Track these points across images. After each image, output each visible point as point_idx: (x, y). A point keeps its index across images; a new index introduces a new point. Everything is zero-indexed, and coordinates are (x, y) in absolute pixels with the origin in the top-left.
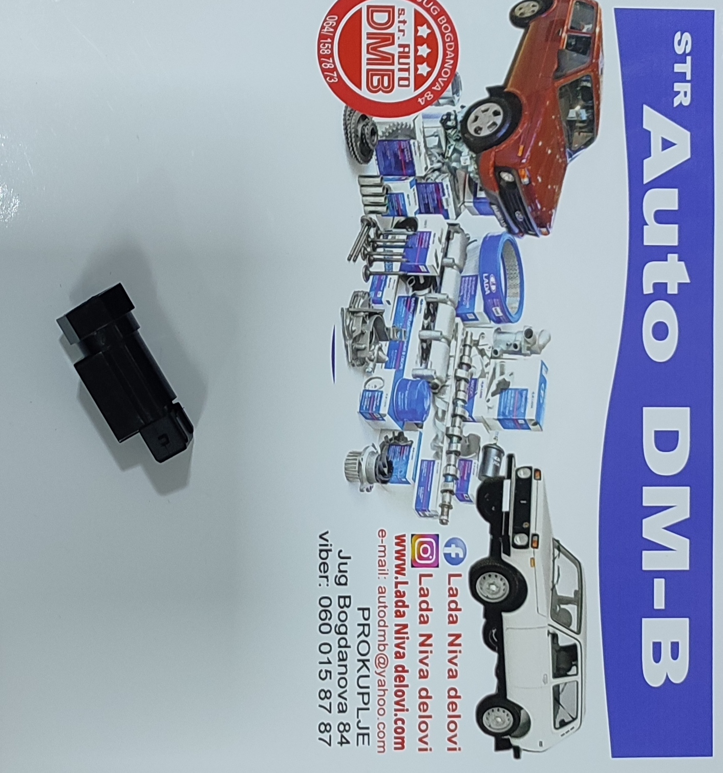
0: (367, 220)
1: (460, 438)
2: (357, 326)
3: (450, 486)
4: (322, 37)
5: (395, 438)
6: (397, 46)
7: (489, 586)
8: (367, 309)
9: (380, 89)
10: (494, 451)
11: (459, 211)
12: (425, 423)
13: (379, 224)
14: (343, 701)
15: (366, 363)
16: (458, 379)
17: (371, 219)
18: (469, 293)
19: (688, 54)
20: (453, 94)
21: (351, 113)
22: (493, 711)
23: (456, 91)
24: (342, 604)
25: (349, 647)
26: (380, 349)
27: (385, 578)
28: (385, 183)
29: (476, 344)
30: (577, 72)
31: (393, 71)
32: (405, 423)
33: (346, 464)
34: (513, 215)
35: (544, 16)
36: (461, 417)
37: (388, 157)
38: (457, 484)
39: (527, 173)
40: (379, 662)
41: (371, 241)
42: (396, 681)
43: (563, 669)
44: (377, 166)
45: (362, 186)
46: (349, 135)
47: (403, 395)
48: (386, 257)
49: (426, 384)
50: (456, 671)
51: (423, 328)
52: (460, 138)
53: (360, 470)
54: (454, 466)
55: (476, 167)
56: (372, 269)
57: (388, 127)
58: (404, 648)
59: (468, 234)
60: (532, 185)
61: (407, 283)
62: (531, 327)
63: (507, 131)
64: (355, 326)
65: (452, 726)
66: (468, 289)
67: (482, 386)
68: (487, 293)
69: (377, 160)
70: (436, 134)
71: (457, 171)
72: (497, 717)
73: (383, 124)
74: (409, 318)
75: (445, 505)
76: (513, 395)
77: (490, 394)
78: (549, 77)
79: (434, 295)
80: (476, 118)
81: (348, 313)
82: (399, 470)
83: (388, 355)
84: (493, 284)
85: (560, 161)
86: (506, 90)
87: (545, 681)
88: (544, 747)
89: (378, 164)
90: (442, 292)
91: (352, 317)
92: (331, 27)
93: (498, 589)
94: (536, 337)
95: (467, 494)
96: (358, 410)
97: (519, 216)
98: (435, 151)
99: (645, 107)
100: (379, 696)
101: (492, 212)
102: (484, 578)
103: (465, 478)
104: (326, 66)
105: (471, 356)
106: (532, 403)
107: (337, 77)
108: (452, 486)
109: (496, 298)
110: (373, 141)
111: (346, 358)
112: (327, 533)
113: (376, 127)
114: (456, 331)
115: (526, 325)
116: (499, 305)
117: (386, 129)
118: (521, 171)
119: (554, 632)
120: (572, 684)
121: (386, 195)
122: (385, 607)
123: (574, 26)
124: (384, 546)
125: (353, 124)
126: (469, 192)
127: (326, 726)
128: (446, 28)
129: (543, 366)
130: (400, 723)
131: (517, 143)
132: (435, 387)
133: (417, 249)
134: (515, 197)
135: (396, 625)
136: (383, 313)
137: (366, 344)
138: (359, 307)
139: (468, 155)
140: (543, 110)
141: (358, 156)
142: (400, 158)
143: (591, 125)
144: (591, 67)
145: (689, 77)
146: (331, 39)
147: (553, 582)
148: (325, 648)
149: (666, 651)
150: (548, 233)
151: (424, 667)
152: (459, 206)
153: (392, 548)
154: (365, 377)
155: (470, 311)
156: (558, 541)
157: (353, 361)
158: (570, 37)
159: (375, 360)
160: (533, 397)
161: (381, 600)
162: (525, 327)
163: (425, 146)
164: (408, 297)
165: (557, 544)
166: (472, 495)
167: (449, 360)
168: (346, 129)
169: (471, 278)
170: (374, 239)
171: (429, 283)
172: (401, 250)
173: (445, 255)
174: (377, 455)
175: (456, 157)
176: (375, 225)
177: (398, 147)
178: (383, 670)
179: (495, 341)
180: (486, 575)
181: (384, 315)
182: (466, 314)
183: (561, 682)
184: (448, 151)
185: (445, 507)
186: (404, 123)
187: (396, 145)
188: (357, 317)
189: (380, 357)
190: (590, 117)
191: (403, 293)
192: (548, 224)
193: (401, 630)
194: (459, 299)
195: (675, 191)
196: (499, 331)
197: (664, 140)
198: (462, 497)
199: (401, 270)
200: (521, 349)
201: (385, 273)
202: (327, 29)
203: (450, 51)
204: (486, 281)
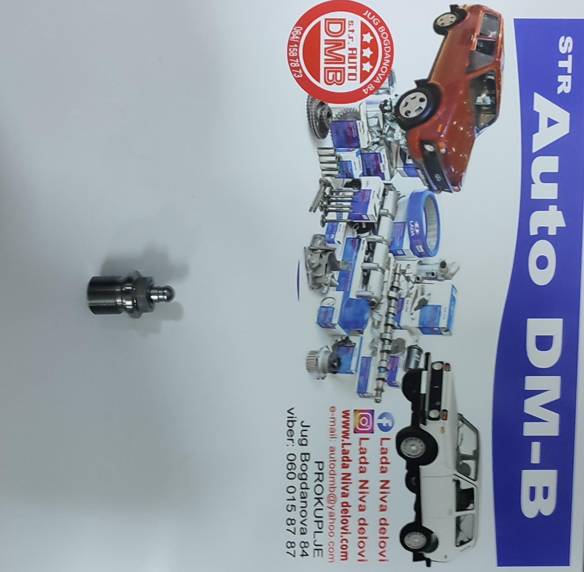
0: (324, 181)
1: (390, 341)
2: (315, 260)
3: (382, 375)
4: (291, 43)
5: (343, 341)
6: (347, 49)
7: (411, 447)
8: (323, 247)
9: (334, 82)
10: (415, 351)
11: (392, 174)
12: (365, 331)
13: (332, 185)
14: (304, 527)
15: (322, 287)
16: (390, 298)
17: (327, 180)
18: (399, 235)
19: (570, 54)
20: (389, 85)
21: (312, 100)
22: (412, 534)
23: (391, 83)
24: (303, 459)
25: (308, 489)
26: (333, 277)
27: (334, 441)
28: (338, 153)
29: (404, 272)
30: (484, 68)
31: (344, 68)
32: (351, 331)
33: (307, 360)
34: (433, 177)
35: (459, 25)
36: (392, 326)
37: (339, 133)
38: (387, 374)
39: (445, 145)
40: (330, 500)
41: (327, 197)
42: (342, 513)
43: (464, 505)
44: (332, 141)
46: (311, 117)
47: (349, 309)
48: (338, 208)
49: (366, 302)
50: (386, 507)
51: (365, 262)
52: (394, 119)
53: (317, 364)
54: (386, 361)
55: (406, 141)
56: (327, 218)
58: (347, 490)
59: (399, 191)
60: (448, 154)
61: (353, 227)
62: (445, 260)
63: (430, 113)
65: (382, 545)
66: (398, 232)
67: (407, 304)
69: (332, 136)
70: (376, 116)
71: (391, 144)
72: (416, 538)
73: (336, 109)
74: (353, 254)
76: (430, 310)
77: (413, 309)
78: (463, 72)
79: (373, 237)
80: (407, 104)
81: (309, 251)
82: (345, 364)
83: (338, 281)
84: (417, 229)
85: (470, 136)
86: (429, 82)
87: (450, 513)
88: (448, 559)
89: (332, 139)
90: (379, 234)
91: (312, 253)
92: (297, 35)
93: (417, 449)
94: (448, 267)
95: (395, 381)
96: (316, 321)
97: (438, 177)
99: (536, 95)
100: (330, 523)
101: (417, 175)
102: (407, 441)
103: (394, 370)
104: (293, 65)
105: (401, 280)
106: (445, 315)
107: (302, 74)
108: (384, 375)
109: (419, 239)
110: (329, 121)
111: (307, 284)
112: (293, 409)
113: (331, 111)
114: (389, 263)
116: (421, 244)
117: (339, 112)
118: (440, 144)
119: (458, 479)
120: (470, 516)
121: (338, 163)
122: (334, 461)
123: (482, 33)
124: (334, 418)
125: (314, 109)
126: (401, 161)
127: (291, 544)
128: (385, 36)
129: (454, 289)
130: (344, 543)
131: (437, 122)
132: (373, 304)
133: (360, 202)
135: (343, 474)
136: (335, 250)
137: (322, 273)
138: (318, 246)
139: (400, 132)
140: (457, 98)
141: (317, 133)
142: (349, 134)
143: (494, 109)
144: (495, 64)
145: (570, 71)
146: (297, 45)
148: (291, 490)
149: (539, 493)
150: (459, 190)
151: (362, 504)
152: (392, 170)
153: (340, 420)
154: (321, 297)
155: (400, 249)
156: (461, 415)
157: (313, 286)
158: (479, 41)
159: (329, 285)
160: (445, 311)
161: (332, 456)
162: (441, 260)
163: (368, 125)
164: (354, 238)
165: (461, 417)
166: (399, 382)
167: (383, 285)
168: (308, 113)
169: (400, 224)
170: (328, 195)
171: (369, 228)
172: (349, 204)
173: (382, 207)
174: (329, 354)
175: (391, 134)
176: (329, 185)
177: (347, 127)
178: (332, 505)
179: (419, 271)
180: (408, 439)
181: (336, 252)
182: (396, 250)
183: (462, 515)
184: (385, 129)
185: (380, 390)
186: (352, 108)
187: (345, 125)
188: (316, 253)
189: (333, 282)
190: (494, 102)
191: (350, 235)
192: (459, 183)
193: (346, 477)
194: (391, 240)
195: (556, 158)
196: (421, 263)
197: (549, 119)
198: (391, 382)
199: (349, 218)
200: (437, 276)
201: (337, 221)
202: (295, 37)
203: (388, 53)
204: (412, 226)
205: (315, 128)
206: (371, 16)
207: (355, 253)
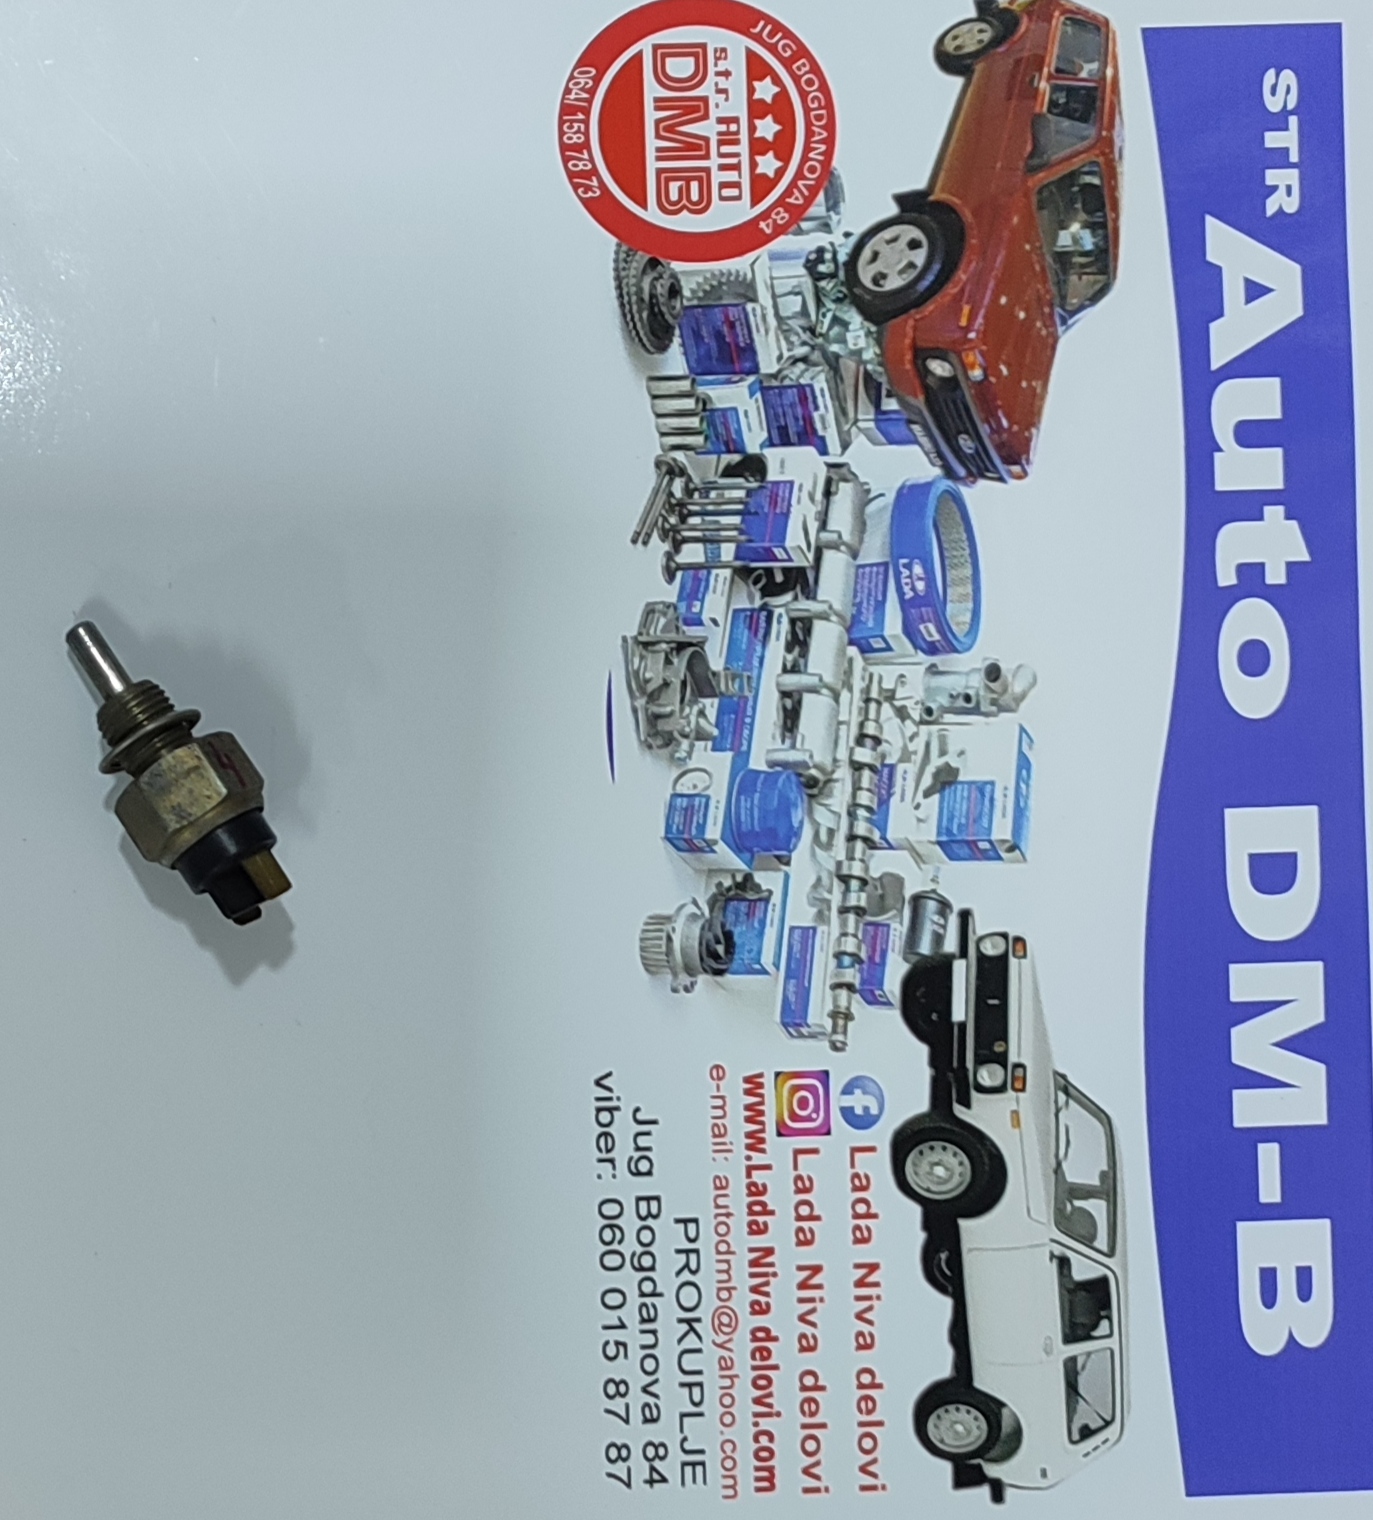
0: (668, 464)
1: (864, 882)
2: (654, 670)
3: (847, 976)
4: (567, 110)
5: (738, 886)
6: (714, 120)
7: (932, 1168)
8: (673, 636)
9: (684, 207)
10: (932, 905)
11: (847, 438)
12: (794, 855)
13: (690, 471)
14: (651, 1400)
15: (674, 743)
16: (856, 766)
17: (675, 460)
18: (872, 598)
19: (1292, 113)
20: (828, 210)
21: (628, 256)
22: (947, 1411)
23: (833, 205)
24: (643, 1212)
25: (660, 1295)
26: (702, 713)
27: (726, 1159)
28: (701, 390)
29: (890, 696)
30: (1070, 158)
31: (707, 170)
32: (756, 856)
33: (642, 940)
34: (954, 442)
35: (1001, 49)
36: (866, 840)
37: (702, 338)
38: (861, 971)
39: (980, 359)
40: (721, 1324)
41: (677, 505)
42: (753, 1357)
43: (1083, 1325)
44: (683, 358)
45: (655, 397)
46: (626, 298)
47: (749, 800)
48: (707, 533)
49: (794, 778)
50: (872, 1336)
51: (785, 670)
52: (845, 296)
53: (669, 952)
54: (855, 936)
55: (878, 351)
56: (680, 559)
57: (701, 280)
58: (767, 1294)
59: (866, 483)
60: (990, 382)
61: (750, 582)
62: (997, 660)
63: (937, 277)
64: (651, 670)
65: (868, 1443)
66: (870, 590)
67: (904, 779)
68: (907, 597)
69: (683, 345)
70: (797, 290)
71: (841, 361)
72: (956, 1422)
73: (692, 275)
74: (755, 650)
75: (840, 1013)
76: (965, 794)
77: (920, 793)
78: (1018, 169)
79: (804, 604)
80: (875, 256)
81: (636, 648)
82: (747, 948)
83: (717, 726)
84: (920, 579)
85: (1044, 332)
86: (932, 198)
87: (1048, 1352)
88: (1051, 1479)
89: (685, 354)
90: (821, 596)
91: (644, 653)
92: (582, 89)
93: (949, 1173)
94: (1006, 677)
95: (882, 990)
96: (662, 834)
97: (966, 444)
98: (795, 324)
99: (1210, 220)
100: (722, 1388)
101: (912, 438)
102: (921, 1153)
103: (877, 959)
104: (575, 166)
105: (883, 717)
106: (1004, 808)
107: (599, 188)
108: (851, 975)
109: (925, 605)
110: (674, 308)
111: (634, 734)
112: (609, 1075)
113: (678, 281)
114: (849, 672)
115: (988, 655)
116: (932, 619)
117: (698, 284)
118: (967, 356)
119: (1064, 1254)
120: (1101, 1354)
121: (703, 414)
122: (728, 1215)
123: (1062, 66)
124: (722, 1098)
125: (634, 276)
126: (867, 401)
127: (619, 1449)
128: (810, 83)
129: (1024, 735)
130: (764, 1441)
131: (957, 299)
132: (812, 783)
133: (766, 515)
134: (958, 410)
135: (752, 1250)
136: (703, 643)
137: (673, 704)
138: (658, 633)
139: (862, 328)
140: (1006, 234)
141: (645, 340)
142: (728, 340)
143: (1103, 261)
144: (1099, 144)
145: (1294, 157)
146: (583, 113)
147: (1057, 1155)
148: (614, 1299)
149: (1287, 1284)
150: (1024, 475)
151: (808, 1330)
152: (846, 428)
153: (738, 1101)
154: (674, 768)
155: (878, 633)
156: (1064, 1077)
157: (650, 740)
158: (1055, 89)
159: (693, 735)
160: (1005, 796)
161: (721, 1201)
162: (985, 659)
163: (777, 314)
164: (752, 610)
165: (1062, 1082)
166: (892, 992)
167: (837, 730)
168: (619, 287)
169: (875, 569)
170: (681, 499)
171: (792, 582)
172: (736, 520)
173: (823, 526)
174: (700, 923)
175: (839, 334)
176: (682, 472)
177: (723, 319)
178: (726, 1338)
179: (928, 690)
180: (924, 1147)
181: (707, 647)
182: (866, 639)
183: (1080, 1352)
184: (822, 322)
185: (840, 1016)
186: (733, 271)
187: (718, 314)
188: (654, 652)
189: (703, 729)
190: (1101, 243)
191: (742, 603)
192: (1024, 457)
193: (761, 1258)
194: (854, 610)
195: (1275, 383)
196: (934, 669)
197: (1249, 283)
198: (872, 995)
199: (737, 558)
200: (978, 704)
201: (706, 565)
202: (576, 94)
203: (819, 127)
204: (906, 572)
205: (639, 325)
206: (771, 35)
207: (759, 648)
